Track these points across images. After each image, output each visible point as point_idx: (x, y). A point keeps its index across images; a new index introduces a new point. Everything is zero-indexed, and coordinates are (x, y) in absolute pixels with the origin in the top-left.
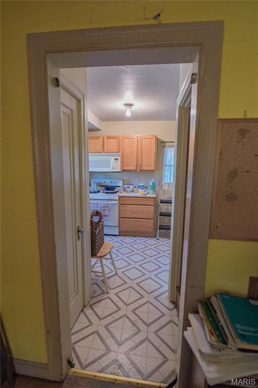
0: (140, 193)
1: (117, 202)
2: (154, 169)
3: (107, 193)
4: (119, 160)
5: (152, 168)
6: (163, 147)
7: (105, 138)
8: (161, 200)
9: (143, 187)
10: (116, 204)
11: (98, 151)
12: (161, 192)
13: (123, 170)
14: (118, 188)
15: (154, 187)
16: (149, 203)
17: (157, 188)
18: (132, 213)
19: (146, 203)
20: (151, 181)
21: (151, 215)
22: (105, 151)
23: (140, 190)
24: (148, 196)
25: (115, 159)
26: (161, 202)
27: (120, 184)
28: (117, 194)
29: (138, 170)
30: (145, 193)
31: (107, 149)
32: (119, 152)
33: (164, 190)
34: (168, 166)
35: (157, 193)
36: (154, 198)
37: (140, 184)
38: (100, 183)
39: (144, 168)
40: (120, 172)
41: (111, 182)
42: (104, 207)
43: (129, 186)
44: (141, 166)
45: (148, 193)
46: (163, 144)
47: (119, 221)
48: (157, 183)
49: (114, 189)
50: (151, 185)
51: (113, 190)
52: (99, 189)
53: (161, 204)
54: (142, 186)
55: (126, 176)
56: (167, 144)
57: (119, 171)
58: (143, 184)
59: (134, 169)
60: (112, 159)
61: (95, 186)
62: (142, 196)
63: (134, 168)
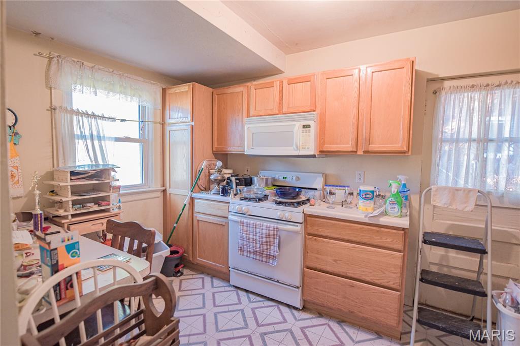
0: (361, 211)
1: (299, 228)
2: (405, 149)
3: (279, 203)
4: (312, 129)
5: (400, 144)
6: (435, 92)
7: (285, 82)
8: (425, 234)
9: (371, 196)
10: (296, 233)
11: (270, 113)
12: (426, 212)
13: (321, 152)
14: (311, 193)
15: (407, 198)
16: (387, 241)
17: (414, 199)
18: (335, 261)
19: (376, 240)
20: (395, 179)
21: (393, 278)
22: (285, 110)
23: (361, 203)
24: (384, 220)
25: (304, 127)
26: (425, 242)
27: (318, 183)
28: (301, 209)
29: (360, 153)
30: (376, 213)
31: (288, 107)
32: (314, 111)
33: (434, 206)
34: (451, 141)
35: (415, 214)
36: (403, 229)
37: (362, 188)
38: (274, 179)
39: (376, 146)
40: (314, 156)
41: (298, 179)
42: (268, 236)
43: (333, 189)
44: (369, 141)
45: (385, 213)
46: (435, 86)
47: (303, 275)
48: (414, 187)
49: (298, 194)
50: (394, 189)
51: (293, 198)
52: (267, 192)
53: (427, 247)
54: (367, 193)
55: (332, 167)
56: (447, 84)
57: (312, 153)
58: (372, 189)
59: (350, 149)
60: (298, 125)
61: (263, 184)
62: (367, 220)
63: (348, 146)
